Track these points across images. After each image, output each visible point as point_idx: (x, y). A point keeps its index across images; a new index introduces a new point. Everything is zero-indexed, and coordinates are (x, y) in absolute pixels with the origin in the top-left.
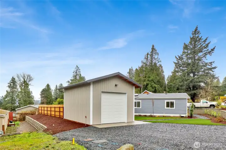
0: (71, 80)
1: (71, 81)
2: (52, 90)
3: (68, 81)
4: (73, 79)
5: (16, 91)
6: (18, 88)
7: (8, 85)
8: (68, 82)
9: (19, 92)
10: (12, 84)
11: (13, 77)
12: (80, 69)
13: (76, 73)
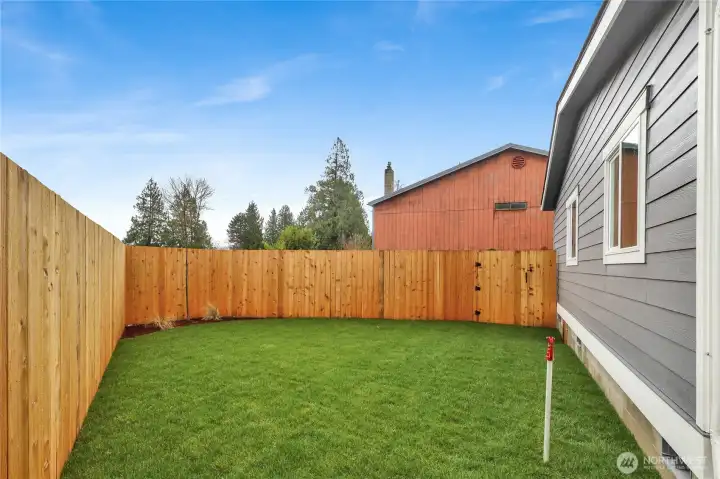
0: (322, 184)
1: (318, 189)
2: (262, 220)
3: (311, 187)
4: (325, 179)
5: (161, 221)
6: (164, 211)
7: (137, 201)
8: (312, 189)
9: (169, 224)
10: (149, 199)
11: (151, 180)
12: (347, 147)
13: (336, 162)
